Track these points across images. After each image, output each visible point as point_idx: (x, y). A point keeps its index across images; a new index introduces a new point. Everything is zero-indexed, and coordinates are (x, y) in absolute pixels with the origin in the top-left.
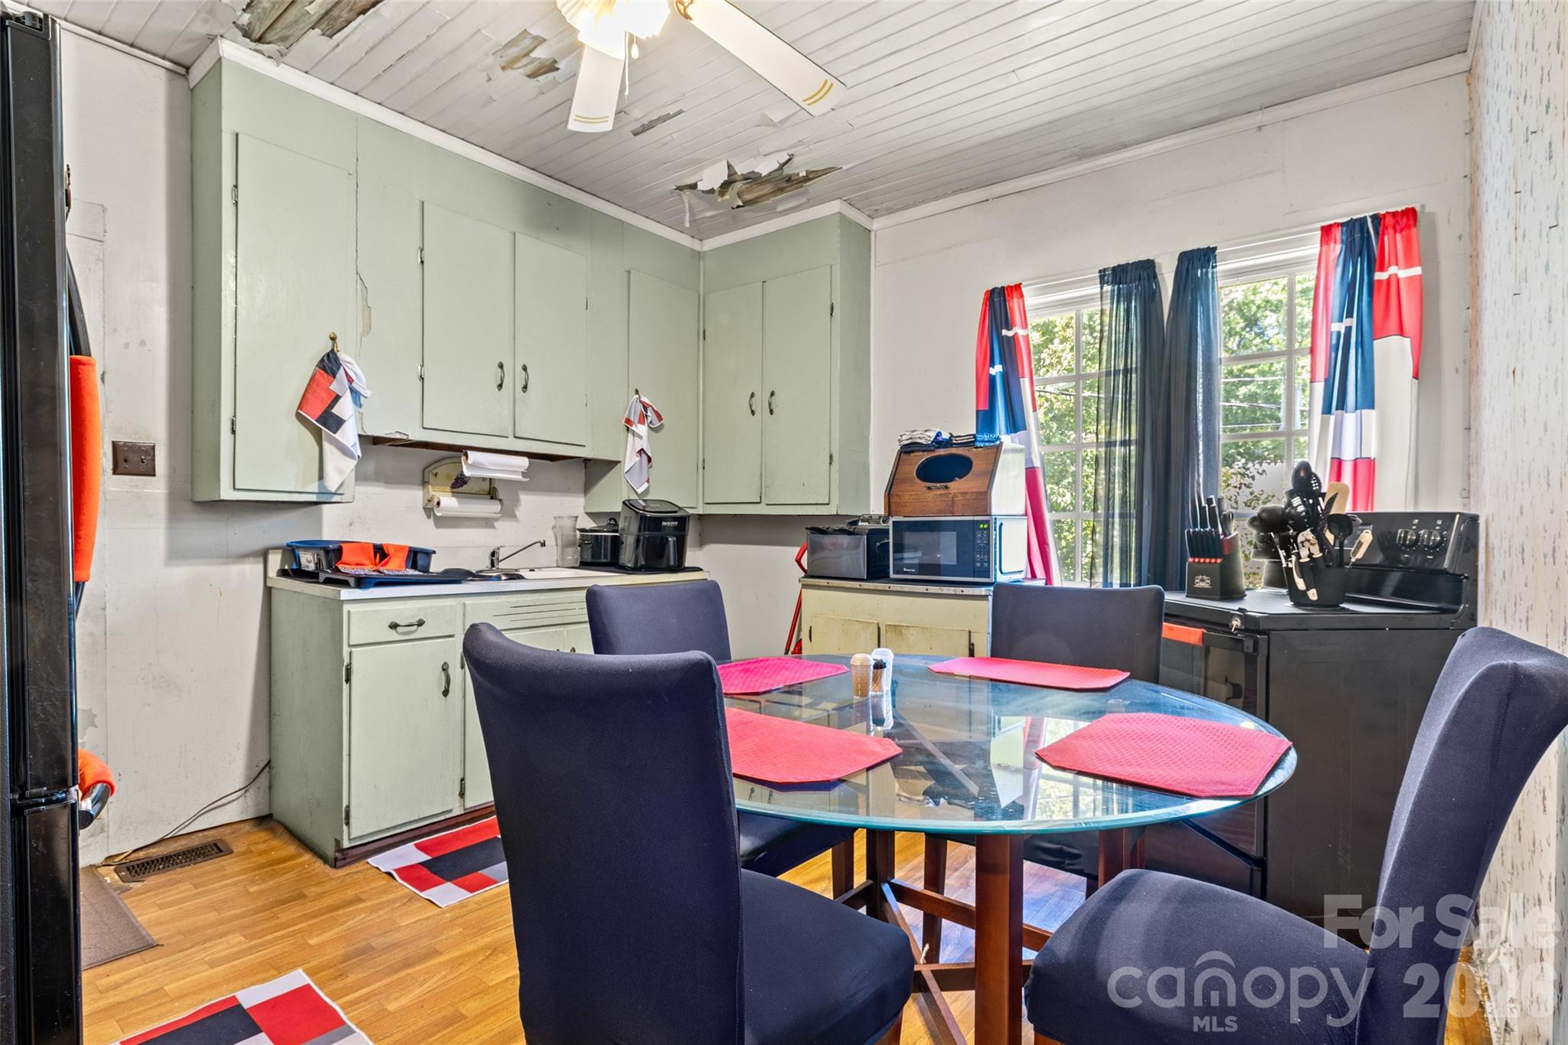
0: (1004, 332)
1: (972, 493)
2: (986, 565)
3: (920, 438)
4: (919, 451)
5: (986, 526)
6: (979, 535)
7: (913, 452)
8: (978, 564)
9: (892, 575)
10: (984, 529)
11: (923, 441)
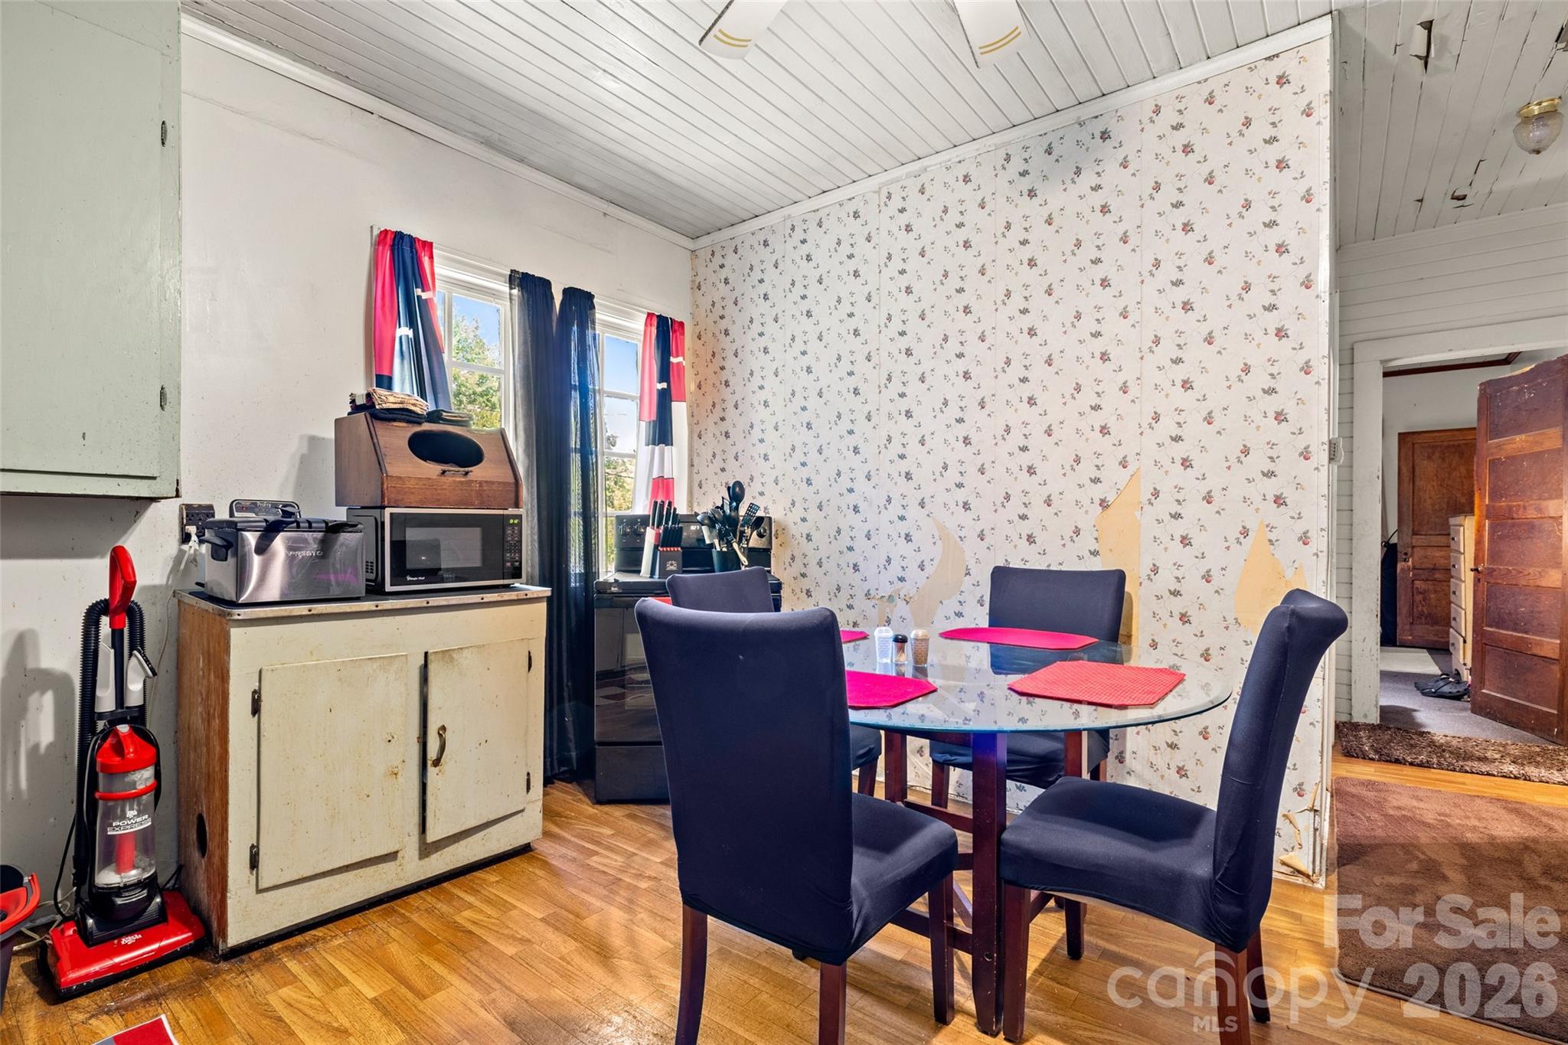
0: (418, 292)
1: (499, 483)
2: (517, 564)
3: (414, 405)
4: (400, 420)
5: (516, 522)
6: (509, 532)
7: (394, 420)
8: (509, 564)
9: (388, 588)
10: (513, 524)
11: (417, 410)
